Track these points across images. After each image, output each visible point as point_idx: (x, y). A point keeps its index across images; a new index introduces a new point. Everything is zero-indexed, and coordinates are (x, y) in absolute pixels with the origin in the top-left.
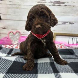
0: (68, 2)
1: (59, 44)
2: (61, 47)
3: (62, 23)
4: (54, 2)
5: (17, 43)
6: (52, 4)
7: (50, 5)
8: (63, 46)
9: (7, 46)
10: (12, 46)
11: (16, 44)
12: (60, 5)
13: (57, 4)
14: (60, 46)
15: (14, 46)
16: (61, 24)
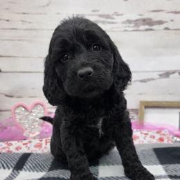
0: (172, 21)
1: (155, 131)
2: (161, 140)
3: (160, 75)
4: (137, 20)
5: (37, 133)
6: (132, 25)
7: (125, 31)
8: (165, 137)
9: (11, 145)
10: (26, 144)
11: (34, 138)
12: (151, 30)
13: (144, 25)
14: (158, 136)
15: (30, 142)
16: (158, 77)
